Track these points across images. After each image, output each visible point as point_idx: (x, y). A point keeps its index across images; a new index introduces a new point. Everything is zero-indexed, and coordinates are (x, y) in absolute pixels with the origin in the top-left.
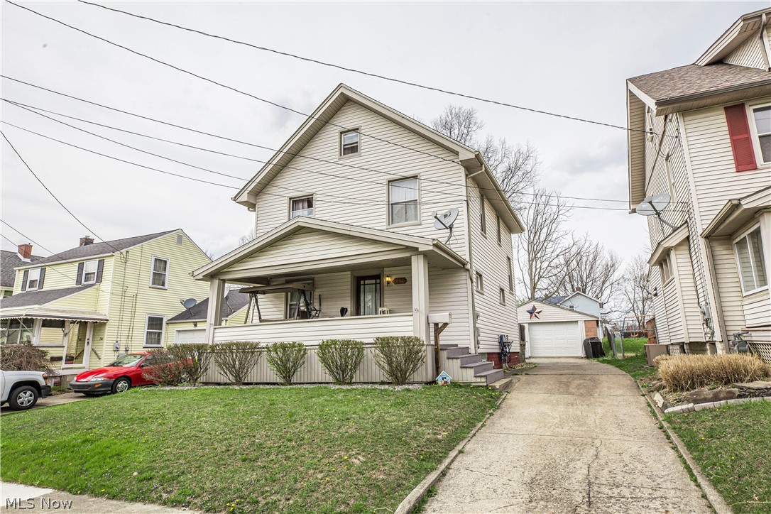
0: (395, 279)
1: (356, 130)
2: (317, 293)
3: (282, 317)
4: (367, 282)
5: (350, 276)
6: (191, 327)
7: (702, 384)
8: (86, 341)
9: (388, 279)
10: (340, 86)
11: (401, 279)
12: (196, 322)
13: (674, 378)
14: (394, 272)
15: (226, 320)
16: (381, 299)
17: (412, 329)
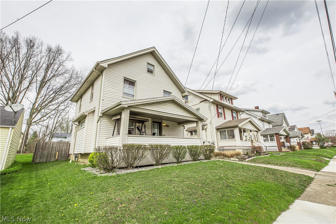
1: (153, 66)
5: (151, 120)
9: (164, 124)
10: (154, 47)
11: (168, 125)
14: (166, 122)
16: (160, 131)
17: (200, 143)
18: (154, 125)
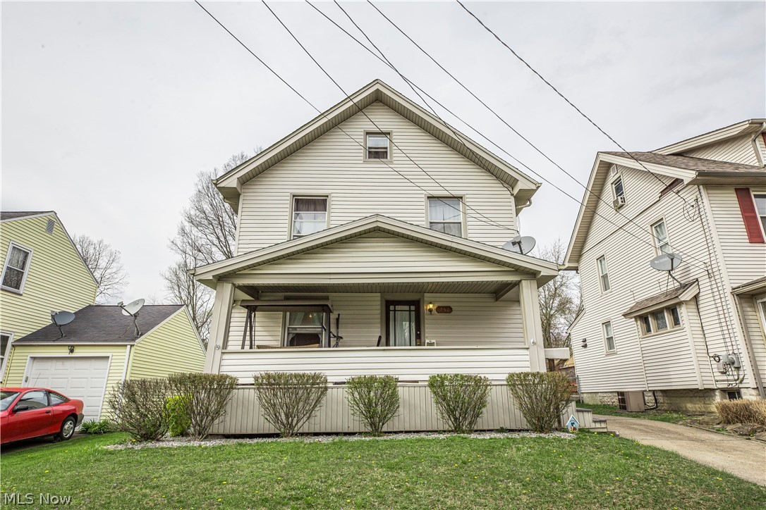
0: (439, 307)
1: (387, 134)
2: (333, 316)
3: (278, 344)
4: (398, 308)
5: (379, 298)
6: (64, 352)
9: (431, 306)
10: (376, 81)
11: (446, 307)
12: (73, 346)
14: (438, 299)
15: (131, 346)
16: (418, 328)
17: (528, 364)
18: (395, 311)
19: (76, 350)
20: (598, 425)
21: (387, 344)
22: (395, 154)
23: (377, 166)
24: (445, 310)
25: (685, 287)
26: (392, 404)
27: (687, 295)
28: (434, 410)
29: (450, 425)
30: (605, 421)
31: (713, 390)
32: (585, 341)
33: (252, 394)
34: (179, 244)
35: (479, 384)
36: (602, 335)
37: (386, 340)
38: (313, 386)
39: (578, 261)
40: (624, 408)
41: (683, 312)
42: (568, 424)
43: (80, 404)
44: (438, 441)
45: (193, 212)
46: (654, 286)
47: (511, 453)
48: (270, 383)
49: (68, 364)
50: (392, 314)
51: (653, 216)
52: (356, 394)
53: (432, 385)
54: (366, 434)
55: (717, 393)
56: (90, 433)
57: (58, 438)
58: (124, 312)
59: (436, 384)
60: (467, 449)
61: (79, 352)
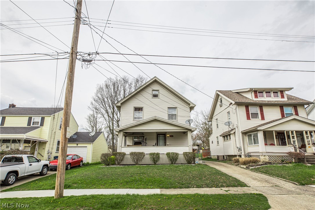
2: (145, 138)
4: (160, 135)
6: (75, 145)
7: (250, 163)
8: (36, 149)
9: (168, 135)
10: (155, 77)
12: (77, 144)
13: (244, 162)
15: (92, 144)
16: (165, 141)
17: (188, 150)
19: (78, 145)
20: (203, 163)
21: (158, 145)
22: (160, 96)
23: (155, 100)
24: (171, 136)
25: (232, 130)
26: (159, 158)
27: (232, 132)
28: (168, 160)
29: (170, 163)
30: (205, 162)
31: (237, 155)
32: (212, 141)
33: (129, 156)
34: (91, 107)
35: (177, 154)
36: (216, 140)
37: (157, 144)
38: (142, 154)
39: (212, 119)
40: (218, 159)
41: (231, 136)
42: (196, 163)
43: (82, 158)
44: (168, 166)
45: (95, 97)
46: (226, 129)
47: (181, 167)
48: (132, 154)
49: (76, 148)
50: (159, 137)
51: (228, 110)
52: (151, 156)
53: (167, 155)
54: (153, 164)
55: (237, 156)
56: (84, 165)
57: (79, 166)
58: (90, 135)
59: (168, 154)
60: (173, 167)
61: (79, 145)
